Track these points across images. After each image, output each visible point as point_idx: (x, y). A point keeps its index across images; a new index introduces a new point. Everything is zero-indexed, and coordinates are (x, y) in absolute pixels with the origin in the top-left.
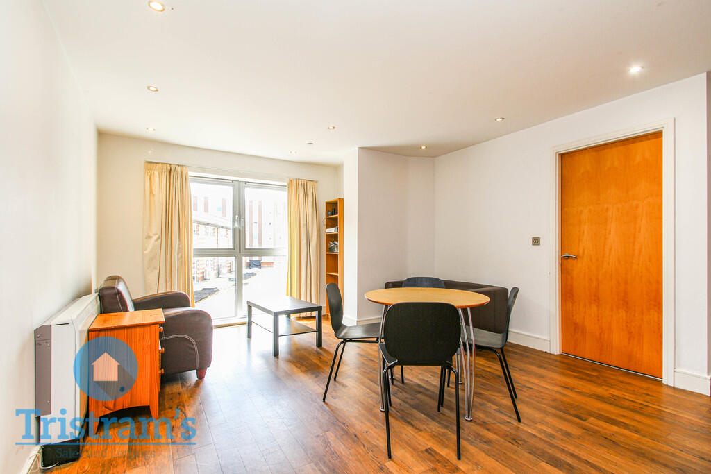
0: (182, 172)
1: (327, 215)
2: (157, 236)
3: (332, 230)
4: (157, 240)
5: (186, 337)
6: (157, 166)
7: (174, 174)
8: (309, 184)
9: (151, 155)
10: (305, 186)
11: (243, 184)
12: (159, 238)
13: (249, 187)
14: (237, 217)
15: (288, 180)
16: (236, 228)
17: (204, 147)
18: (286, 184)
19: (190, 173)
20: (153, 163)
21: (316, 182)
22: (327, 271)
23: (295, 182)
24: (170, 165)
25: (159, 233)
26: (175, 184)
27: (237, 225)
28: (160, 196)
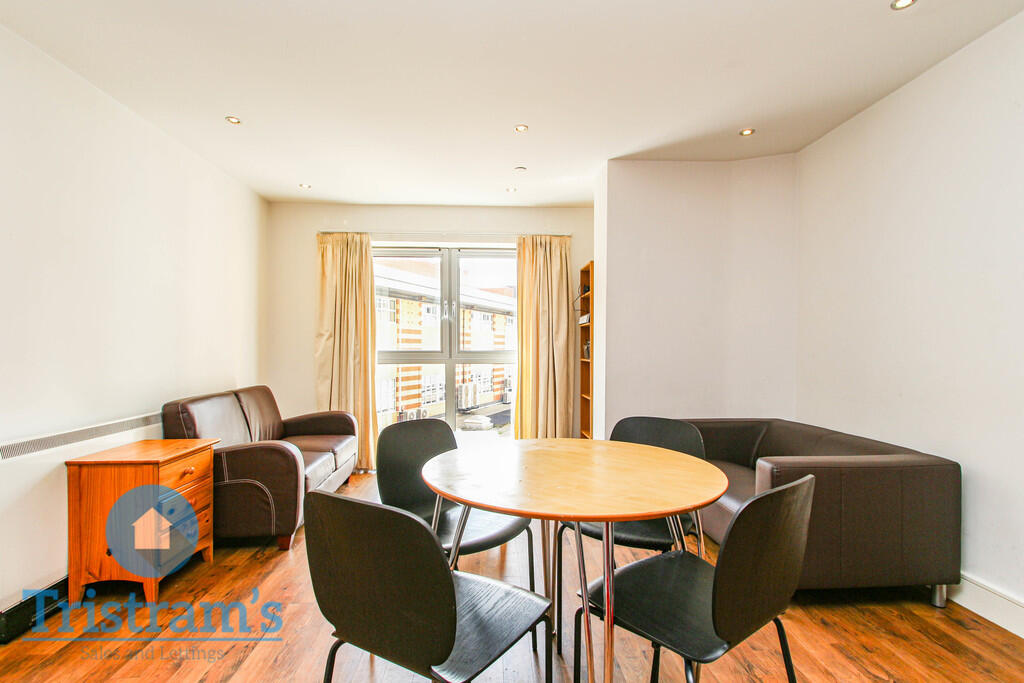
0: (361, 243)
1: (581, 293)
2: (329, 333)
3: (583, 320)
4: (328, 339)
5: (258, 483)
6: (331, 238)
7: (352, 248)
8: (555, 242)
9: (327, 223)
10: (547, 247)
11: (455, 253)
12: (330, 336)
13: (465, 257)
14: (446, 302)
15: (516, 240)
17: (390, 202)
18: (514, 245)
19: (373, 243)
20: (329, 233)
21: (569, 236)
22: (582, 393)
23: (530, 240)
24: (348, 233)
25: (331, 328)
26: (354, 262)
27: (446, 317)
28: (334, 278)
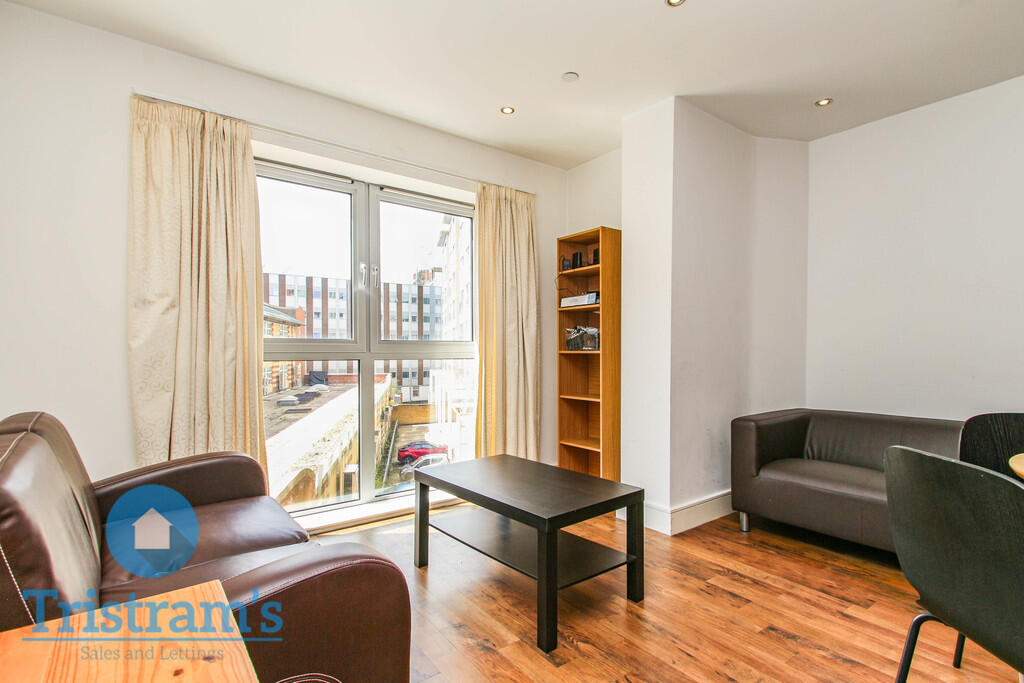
1: (562, 266)
2: (166, 301)
4: (165, 310)
6: (166, 112)
7: (212, 140)
8: (521, 198)
9: (149, 78)
10: (513, 205)
11: (375, 192)
12: (173, 306)
13: (389, 199)
14: (363, 266)
15: (477, 187)
16: (361, 292)
20: (153, 100)
21: (534, 195)
23: (492, 191)
24: (203, 113)
25: (173, 292)
27: (361, 286)
